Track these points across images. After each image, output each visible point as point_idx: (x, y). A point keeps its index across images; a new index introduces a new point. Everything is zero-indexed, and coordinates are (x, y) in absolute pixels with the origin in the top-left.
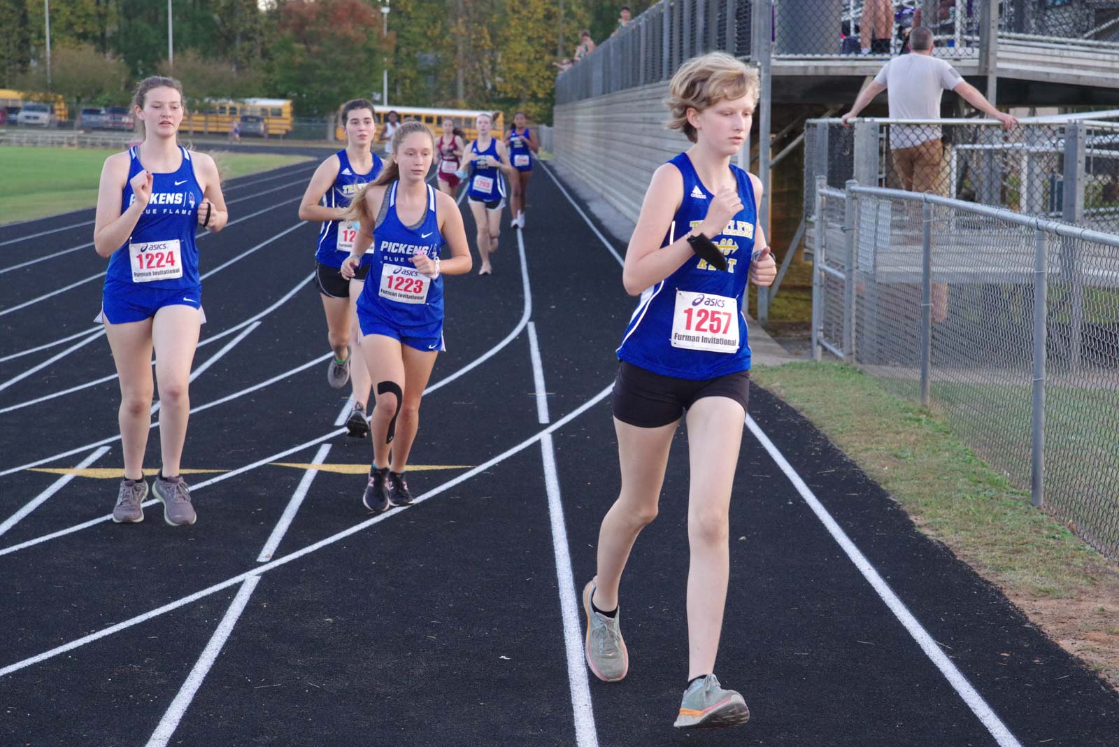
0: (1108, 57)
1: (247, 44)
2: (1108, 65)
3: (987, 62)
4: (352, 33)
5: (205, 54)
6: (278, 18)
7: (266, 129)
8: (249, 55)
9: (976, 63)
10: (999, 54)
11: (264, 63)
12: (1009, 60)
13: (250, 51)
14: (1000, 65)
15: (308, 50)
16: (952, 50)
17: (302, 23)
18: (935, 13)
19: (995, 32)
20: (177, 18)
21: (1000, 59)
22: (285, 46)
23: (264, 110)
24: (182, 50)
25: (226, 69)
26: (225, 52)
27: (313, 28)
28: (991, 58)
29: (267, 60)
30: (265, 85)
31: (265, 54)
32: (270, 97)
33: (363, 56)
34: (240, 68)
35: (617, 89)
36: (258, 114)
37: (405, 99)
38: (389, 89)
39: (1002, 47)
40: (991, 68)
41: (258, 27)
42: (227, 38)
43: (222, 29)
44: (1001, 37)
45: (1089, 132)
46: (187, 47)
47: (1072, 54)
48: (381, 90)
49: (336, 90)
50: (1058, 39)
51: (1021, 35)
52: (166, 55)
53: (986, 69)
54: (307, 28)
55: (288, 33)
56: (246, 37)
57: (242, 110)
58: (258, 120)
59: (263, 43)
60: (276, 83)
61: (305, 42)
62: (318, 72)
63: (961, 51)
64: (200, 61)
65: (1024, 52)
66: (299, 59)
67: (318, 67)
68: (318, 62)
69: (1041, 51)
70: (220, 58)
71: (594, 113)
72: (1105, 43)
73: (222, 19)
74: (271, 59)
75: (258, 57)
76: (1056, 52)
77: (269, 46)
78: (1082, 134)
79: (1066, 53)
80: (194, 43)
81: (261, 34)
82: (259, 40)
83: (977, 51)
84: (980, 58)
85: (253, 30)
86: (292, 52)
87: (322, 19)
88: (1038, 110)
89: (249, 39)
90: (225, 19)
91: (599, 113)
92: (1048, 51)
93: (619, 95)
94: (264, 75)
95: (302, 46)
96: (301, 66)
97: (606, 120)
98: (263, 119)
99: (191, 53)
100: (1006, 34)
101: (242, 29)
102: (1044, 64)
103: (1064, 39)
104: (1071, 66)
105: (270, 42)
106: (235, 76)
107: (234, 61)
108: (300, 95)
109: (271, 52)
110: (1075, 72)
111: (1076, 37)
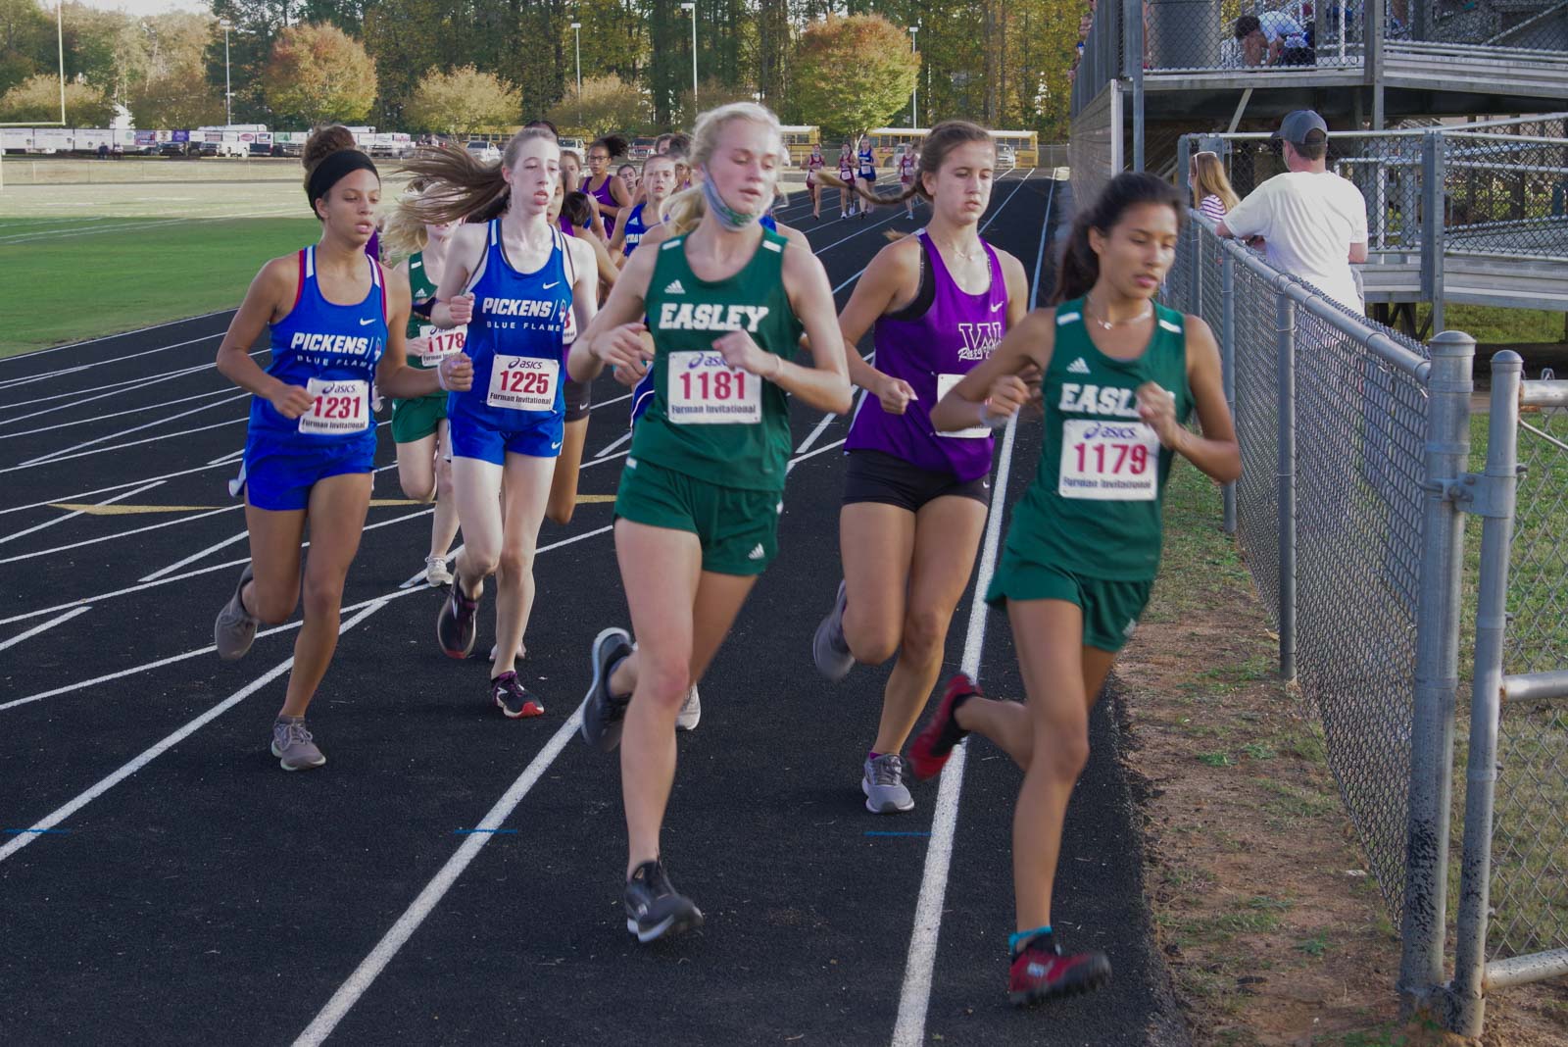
0: (1504, 62)
2: (1504, 71)
3: (1373, 71)
9: (1360, 72)
10: (1386, 63)
12: (1396, 69)
14: (1386, 74)
16: (1335, 60)
21: (1387, 68)
28: (1377, 68)
39: (1388, 55)
40: (1377, 78)
45: (1450, 144)
53: (1372, 79)
65: (1413, 59)
69: (1430, 58)
72: (1509, 49)
76: (1449, 59)
78: (1441, 146)
83: (1362, 59)
84: (1365, 67)
102: (1435, 71)
103: (1466, 46)
104: (1463, 73)
110: (1468, 79)
111: (1479, 44)
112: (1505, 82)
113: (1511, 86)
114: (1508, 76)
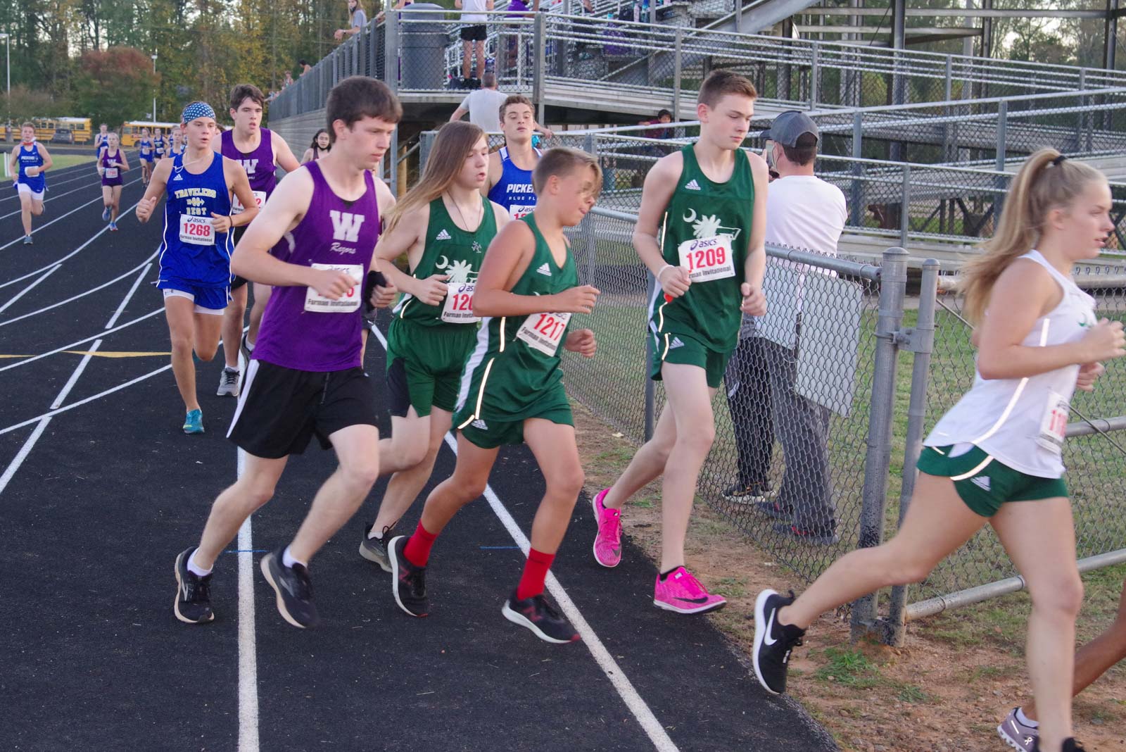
0: (615, 93)
1: (60, 81)
2: (616, 98)
3: (538, 95)
4: (131, 73)
5: (32, 87)
6: (82, 63)
7: (73, 138)
8: (62, 88)
10: (546, 90)
11: (72, 93)
12: (552, 94)
13: (63, 85)
14: (546, 97)
15: (101, 84)
16: (515, 87)
17: (98, 65)
18: (506, 63)
19: (543, 76)
20: (13, 63)
21: (546, 93)
22: (86, 82)
23: (72, 125)
24: (16, 85)
25: (45, 97)
26: (46, 87)
27: (105, 70)
28: (541, 93)
29: (74, 91)
30: (73, 108)
31: (73, 87)
32: (76, 116)
33: (139, 88)
34: (56, 96)
35: (306, 111)
36: (68, 128)
37: (168, 118)
38: (157, 111)
39: (548, 85)
40: (541, 99)
41: (68, 69)
42: (47, 76)
43: (43, 70)
44: (548, 79)
45: (599, 141)
46: (19, 82)
47: (592, 90)
48: (152, 112)
49: (121, 112)
50: (584, 81)
51: (560, 78)
52: (5, 88)
53: (537, 100)
54: (101, 70)
55: (88, 73)
56: (60, 76)
57: (57, 125)
58: (68, 132)
59: (71, 80)
60: (80, 107)
61: (100, 79)
62: (109, 99)
63: (522, 87)
64: (28, 93)
65: (562, 89)
66: (96, 91)
67: (108, 96)
68: (108, 92)
69: (572, 88)
70: (43, 90)
71: (292, 127)
72: (614, 84)
73: (44, 64)
74: (77, 91)
75: (68, 89)
76: (582, 89)
77: (76, 82)
78: (595, 142)
79: (588, 90)
80: (25, 80)
81: (70, 73)
82: (69, 77)
83: (532, 87)
84: (534, 92)
85: (64, 71)
86: (91, 86)
87: (111, 64)
88: (569, 126)
89: (62, 77)
90: (46, 64)
91: (295, 128)
92: (577, 89)
93: (307, 115)
94: (72, 102)
95: (97, 82)
96: (97, 96)
97: (299, 132)
98: (71, 132)
99: (22, 87)
100: (550, 77)
101: (57, 70)
102: (575, 96)
103: (587, 81)
104: (592, 98)
105: (76, 79)
106: (53, 102)
107: (52, 92)
108: (97, 114)
109: (77, 86)
110: (595, 102)
111: (596, 79)
112: (617, 104)
113: (620, 107)
114: (618, 101)
